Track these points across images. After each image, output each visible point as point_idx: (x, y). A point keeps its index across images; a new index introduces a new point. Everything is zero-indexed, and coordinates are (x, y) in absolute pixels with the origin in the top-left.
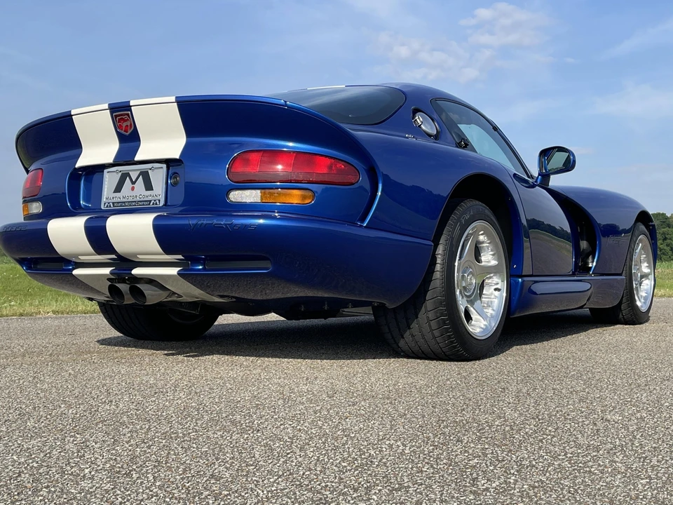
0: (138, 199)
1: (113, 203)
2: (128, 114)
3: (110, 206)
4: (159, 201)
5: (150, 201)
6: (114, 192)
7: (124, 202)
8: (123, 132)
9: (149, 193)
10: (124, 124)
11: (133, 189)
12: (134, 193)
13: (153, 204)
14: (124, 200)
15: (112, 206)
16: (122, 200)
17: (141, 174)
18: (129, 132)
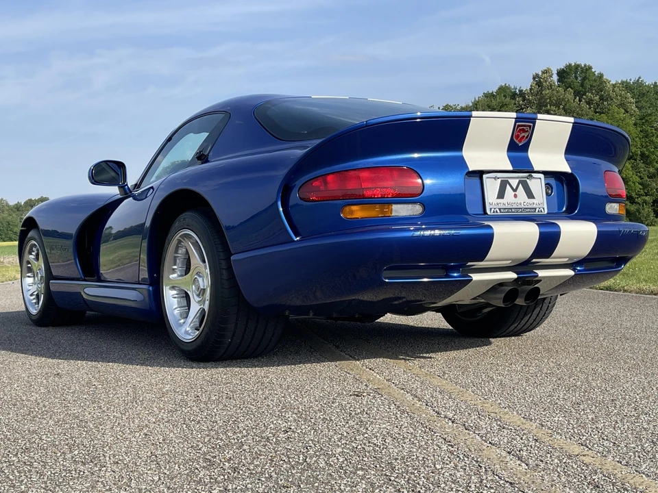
0: (522, 206)
1: (500, 209)
2: (530, 126)
3: (497, 212)
4: (544, 209)
5: (536, 209)
6: (497, 198)
7: (511, 209)
8: (517, 141)
9: (531, 201)
10: (523, 134)
12: (517, 200)
13: (539, 211)
14: (509, 206)
15: (498, 211)
16: (507, 206)
17: (520, 182)
18: (522, 142)
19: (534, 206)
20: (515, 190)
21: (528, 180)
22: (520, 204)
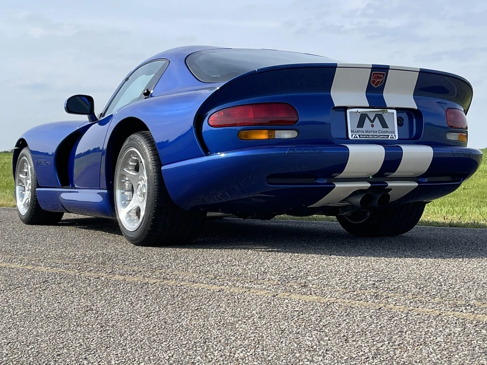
2: (383, 74)
4: (395, 136)
6: (358, 127)
7: (368, 135)
8: (374, 85)
11: (372, 126)
13: (391, 138)
15: (358, 137)
16: (365, 133)
17: (376, 115)
18: (378, 86)
19: (387, 134)
20: (372, 121)
21: (383, 114)
22: (376, 132)
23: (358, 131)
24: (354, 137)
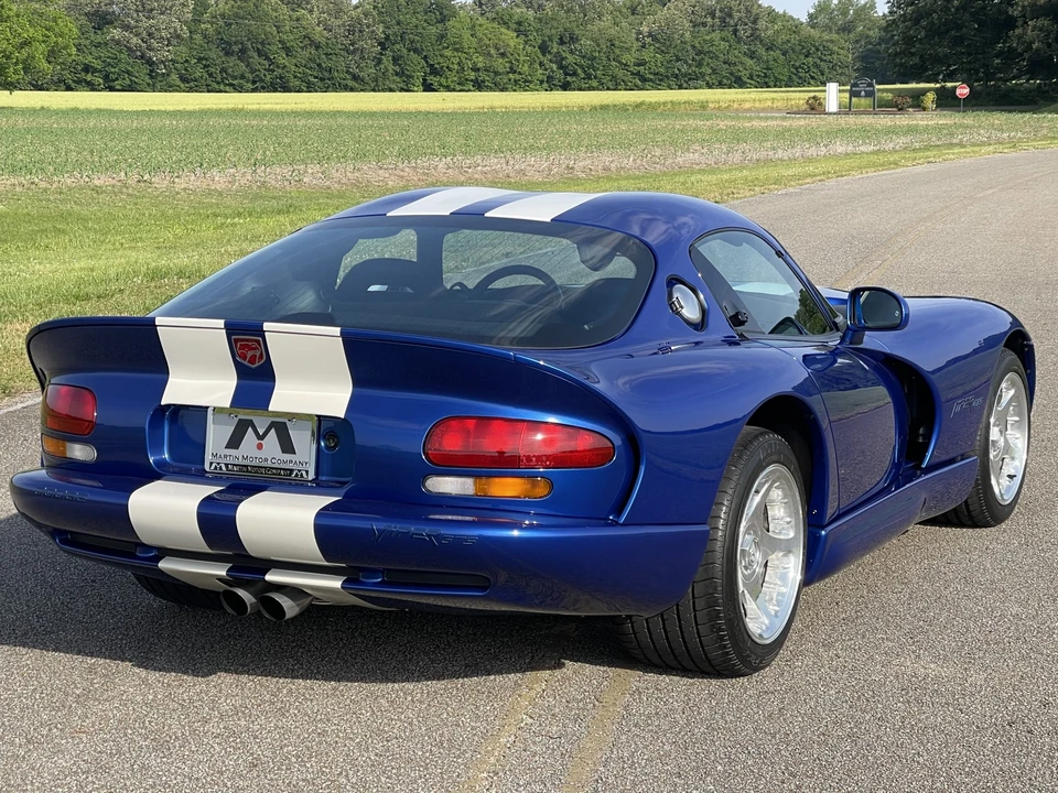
0: (269, 464)
1: (227, 465)
2: (258, 342)
3: (221, 469)
4: (307, 472)
5: (292, 471)
6: (227, 447)
7: (246, 466)
8: (246, 363)
9: (288, 457)
10: (250, 354)
11: (260, 447)
12: (261, 454)
13: (297, 475)
14: (245, 463)
15: (224, 468)
16: (241, 462)
17: (273, 425)
18: (257, 364)
19: (290, 466)
20: (261, 438)
21: (288, 423)
22: (266, 460)
23: (226, 456)
24: (216, 468)
